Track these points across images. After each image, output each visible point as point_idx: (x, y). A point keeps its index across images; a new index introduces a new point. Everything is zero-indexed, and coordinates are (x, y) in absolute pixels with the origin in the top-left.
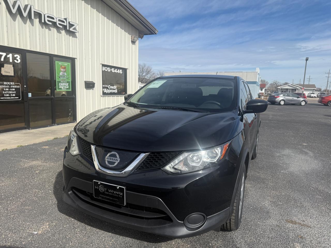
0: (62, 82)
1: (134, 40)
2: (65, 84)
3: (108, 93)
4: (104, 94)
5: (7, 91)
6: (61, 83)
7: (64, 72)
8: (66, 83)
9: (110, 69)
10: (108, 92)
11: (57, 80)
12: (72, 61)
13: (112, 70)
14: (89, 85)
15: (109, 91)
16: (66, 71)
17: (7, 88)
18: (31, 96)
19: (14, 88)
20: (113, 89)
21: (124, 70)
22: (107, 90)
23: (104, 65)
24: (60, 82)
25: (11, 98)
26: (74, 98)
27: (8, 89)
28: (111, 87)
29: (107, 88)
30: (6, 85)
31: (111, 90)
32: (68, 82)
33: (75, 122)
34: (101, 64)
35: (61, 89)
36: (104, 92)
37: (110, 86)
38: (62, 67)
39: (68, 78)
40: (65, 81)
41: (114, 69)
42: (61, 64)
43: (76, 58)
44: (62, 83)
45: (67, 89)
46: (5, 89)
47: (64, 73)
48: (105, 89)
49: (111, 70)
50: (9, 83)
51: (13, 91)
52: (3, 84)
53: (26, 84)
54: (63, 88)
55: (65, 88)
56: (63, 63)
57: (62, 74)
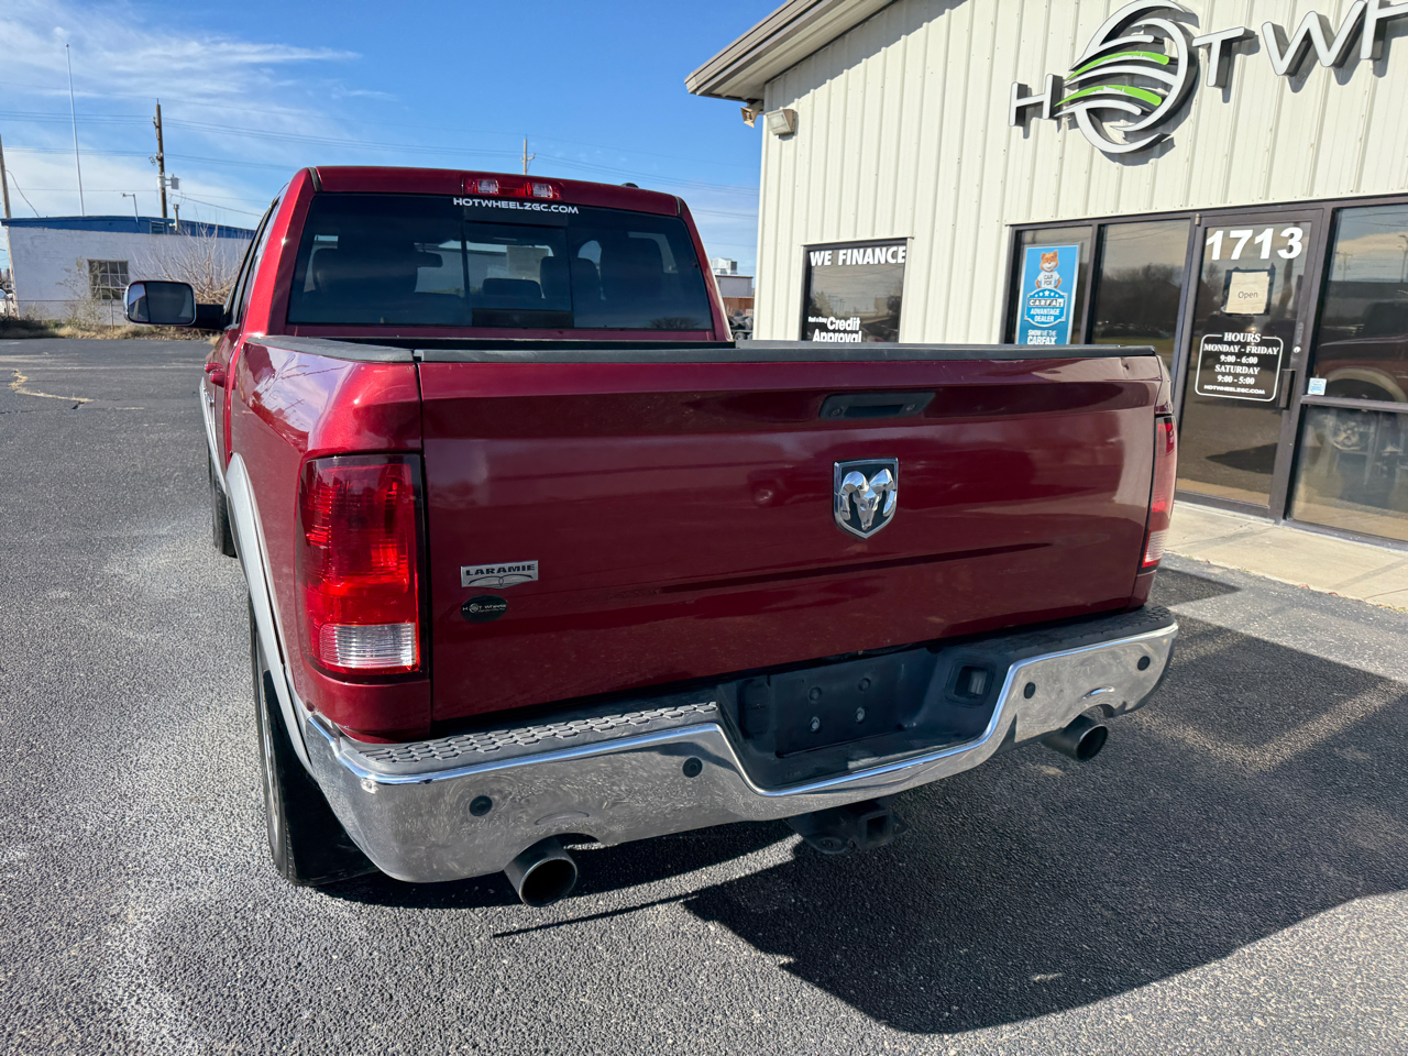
5: (1230, 364)
17: (1232, 354)
18: (1323, 394)
19: (1254, 355)
25: (1239, 390)
27: (1232, 359)
30: (1230, 343)
46: (1223, 358)
50: (1240, 337)
51: (1249, 365)
52: (1220, 341)
53: (1304, 339)
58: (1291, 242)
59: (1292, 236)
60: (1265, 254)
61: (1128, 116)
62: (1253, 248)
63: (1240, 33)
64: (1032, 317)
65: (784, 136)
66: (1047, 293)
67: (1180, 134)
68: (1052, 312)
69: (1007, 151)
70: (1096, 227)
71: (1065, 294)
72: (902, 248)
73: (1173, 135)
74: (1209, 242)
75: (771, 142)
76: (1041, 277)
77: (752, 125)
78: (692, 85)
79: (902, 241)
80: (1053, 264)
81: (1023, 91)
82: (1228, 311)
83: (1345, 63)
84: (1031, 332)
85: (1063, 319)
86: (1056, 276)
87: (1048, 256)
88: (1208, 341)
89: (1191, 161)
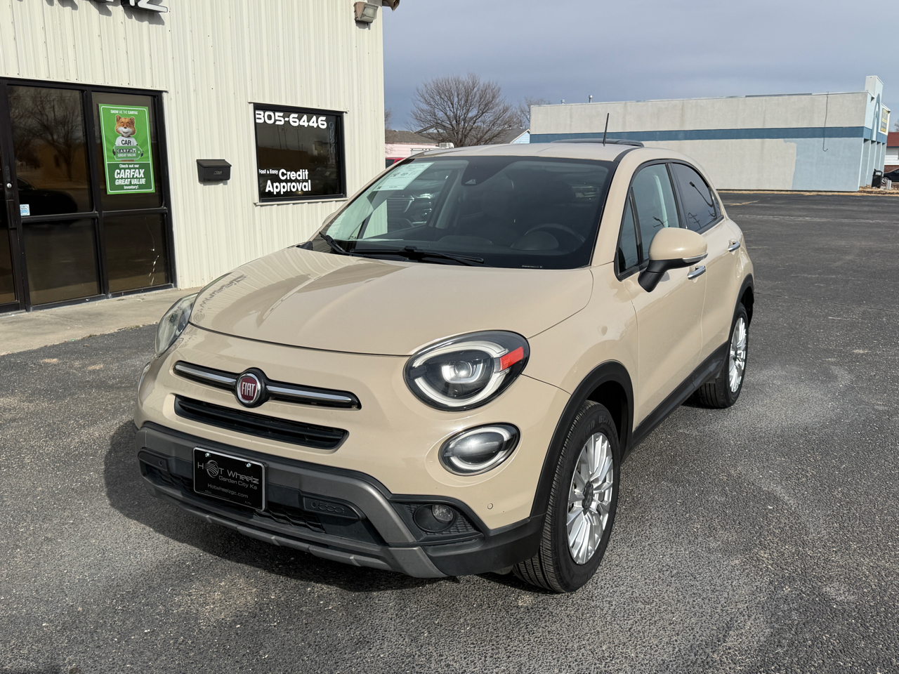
0: (124, 166)
1: (363, 15)
2: (132, 173)
3: (279, 193)
4: (265, 196)
6: (120, 169)
7: (129, 137)
8: (137, 170)
9: (284, 117)
10: (278, 190)
11: (106, 163)
12: (154, 99)
13: (291, 120)
14: (213, 172)
15: (284, 187)
16: (134, 133)
18: (29, 214)
20: (296, 181)
21: (334, 118)
22: (275, 184)
23: (258, 107)
24: (116, 166)
26: (166, 213)
28: (289, 173)
29: (275, 179)
31: (289, 184)
32: (142, 166)
33: (170, 287)
34: (250, 103)
35: (121, 187)
36: (267, 191)
37: (285, 172)
38: (123, 120)
39: (142, 155)
40: (134, 164)
41: (296, 115)
42: (117, 112)
43: (166, 92)
44: (123, 171)
45: (141, 186)
47: (127, 139)
48: (269, 182)
49: (287, 119)
53: (12, 177)
54: (126, 185)
55: (136, 185)
56: (125, 110)
57: (123, 142)
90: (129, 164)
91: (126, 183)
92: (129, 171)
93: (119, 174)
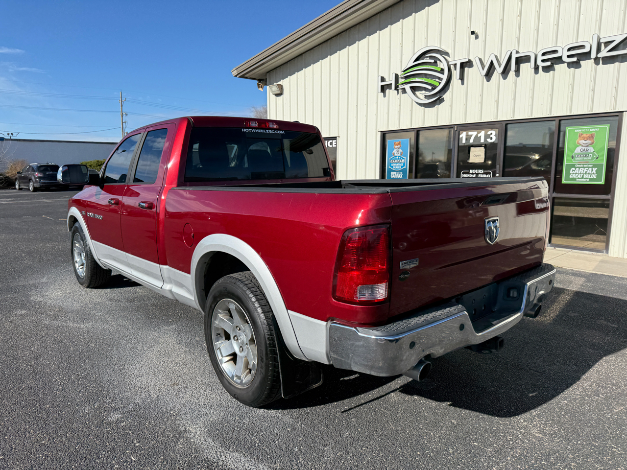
0: (579, 166)
2: (585, 171)
6: (576, 168)
7: (588, 146)
8: (590, 169)
11: (565, 163)
12: (618, 118)
16: (593, 143)
24: (573, 166)
26: (610, 200)
30: (472, 174)
32: (595, 166)
33: (603, 252)
35: (574, 179)
39: (597, 158)
40: (588, 164)
44: (578, 169)
45: (591, 180)
47: (586, 148)
50: (476, 171)
52: (468, 173)
53: (499, 171)
54: (579, 178)
55: (587, 178)
56: (587, 129)
57: (582, 150)
58: (491, 136)
59: (491, 134)
60: (482, 141)
61: (426, 89)
62: (477, 138)
63: (467, 60)
64: (392, 167)
65: (277, 95)
66: (397, 157)
67: (446, 96)
68: (400, 165)
69: (377, 103)
70: (416, 132)
71: (405, 158)
72: (334, 141)
73: (444, 96)
74: (461, 136)
75: (271, 97)
76: (395, 151)
77: (262, 90)
78: (235, 73)
79: (335, 138)
80: (399, 146)
81: (383, 79)
82: (470, 162)
83: (505, 73)
84: (392, 173)
85: (405, 167)
86: (401, 150)
87: (397, 143)
88: (463, 173)
89: (451, 106)
90: (583, 164)
91: (579, 176)
92: (583, 169)
93: (574, 171)
